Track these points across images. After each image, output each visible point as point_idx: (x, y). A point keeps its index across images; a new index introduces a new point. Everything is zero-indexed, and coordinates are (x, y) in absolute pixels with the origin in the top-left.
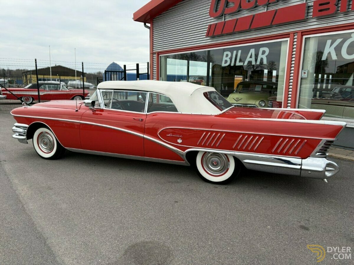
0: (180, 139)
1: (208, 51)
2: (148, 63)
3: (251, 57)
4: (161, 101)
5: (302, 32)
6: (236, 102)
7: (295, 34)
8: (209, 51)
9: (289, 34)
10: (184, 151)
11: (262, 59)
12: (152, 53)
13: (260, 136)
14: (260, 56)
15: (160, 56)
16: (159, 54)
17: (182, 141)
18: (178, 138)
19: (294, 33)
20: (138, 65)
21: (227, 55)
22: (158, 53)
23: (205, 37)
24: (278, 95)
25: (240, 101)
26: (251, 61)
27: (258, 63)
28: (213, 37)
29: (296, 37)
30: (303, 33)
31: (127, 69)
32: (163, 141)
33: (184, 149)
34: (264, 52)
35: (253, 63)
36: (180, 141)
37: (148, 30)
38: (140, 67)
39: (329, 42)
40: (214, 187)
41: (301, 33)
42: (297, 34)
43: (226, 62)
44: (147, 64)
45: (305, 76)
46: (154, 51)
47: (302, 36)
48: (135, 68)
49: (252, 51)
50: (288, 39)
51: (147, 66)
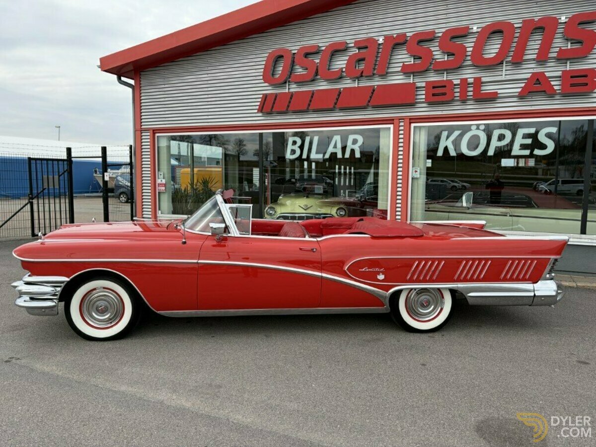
0: (381, 274)
1: (260, 133)
2: (131, 147)
3: (335, 147)
4: (161, 213)
5: (410, 119)
6: (304, 211)
7: (401, 121)
8: (261, 135)
9: (393, 120)
10: (387, 291)
11: (353, 151)
12: (139, 130)
13: (487, 260)
14: (350, 146)
15: (158, 136)
16: (155, 132)
17: (385, 276)
18: (378, 273)
19: (400, 119)
20: (104, 150)
21: (294, 143)
22: (153, 130)
23: (256, 111)
24: (379, 200)
25: (309, 209)
26: (336, 153)
27: (347, 155)
28: (270, 113)
29: (402, 124)
30: (413, 120)
31: (73, 155)
32: (355, 279)
33: (387, 288)
34: (355, 142)
35: (340, 156)
36: (381, 277)
37: (130, 90)
38: (108, 153)
39: (445, 134)
40: (429, 336)
41: (408, 120)
42: (403, 120)
43: (293, 152)
44: (128, 148)
45: (417, 175)
46: (143, 127)
47: (410, 123)
48: (100, 154)
49: (337, 138)
50: (391, 126)
51: (128, 152)
